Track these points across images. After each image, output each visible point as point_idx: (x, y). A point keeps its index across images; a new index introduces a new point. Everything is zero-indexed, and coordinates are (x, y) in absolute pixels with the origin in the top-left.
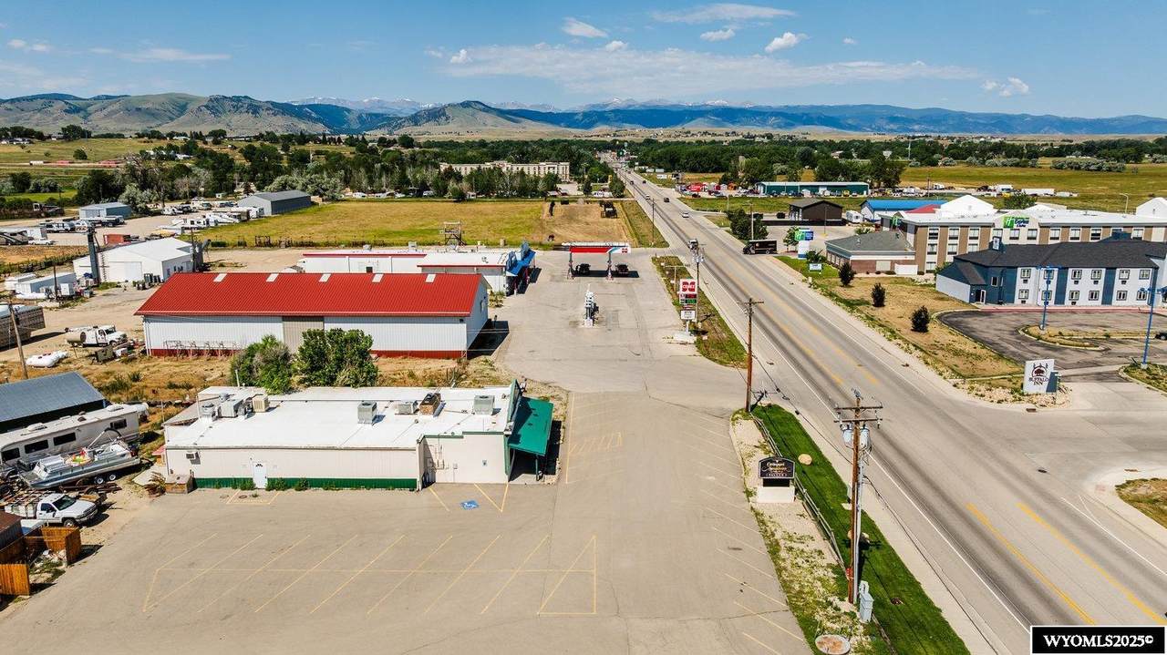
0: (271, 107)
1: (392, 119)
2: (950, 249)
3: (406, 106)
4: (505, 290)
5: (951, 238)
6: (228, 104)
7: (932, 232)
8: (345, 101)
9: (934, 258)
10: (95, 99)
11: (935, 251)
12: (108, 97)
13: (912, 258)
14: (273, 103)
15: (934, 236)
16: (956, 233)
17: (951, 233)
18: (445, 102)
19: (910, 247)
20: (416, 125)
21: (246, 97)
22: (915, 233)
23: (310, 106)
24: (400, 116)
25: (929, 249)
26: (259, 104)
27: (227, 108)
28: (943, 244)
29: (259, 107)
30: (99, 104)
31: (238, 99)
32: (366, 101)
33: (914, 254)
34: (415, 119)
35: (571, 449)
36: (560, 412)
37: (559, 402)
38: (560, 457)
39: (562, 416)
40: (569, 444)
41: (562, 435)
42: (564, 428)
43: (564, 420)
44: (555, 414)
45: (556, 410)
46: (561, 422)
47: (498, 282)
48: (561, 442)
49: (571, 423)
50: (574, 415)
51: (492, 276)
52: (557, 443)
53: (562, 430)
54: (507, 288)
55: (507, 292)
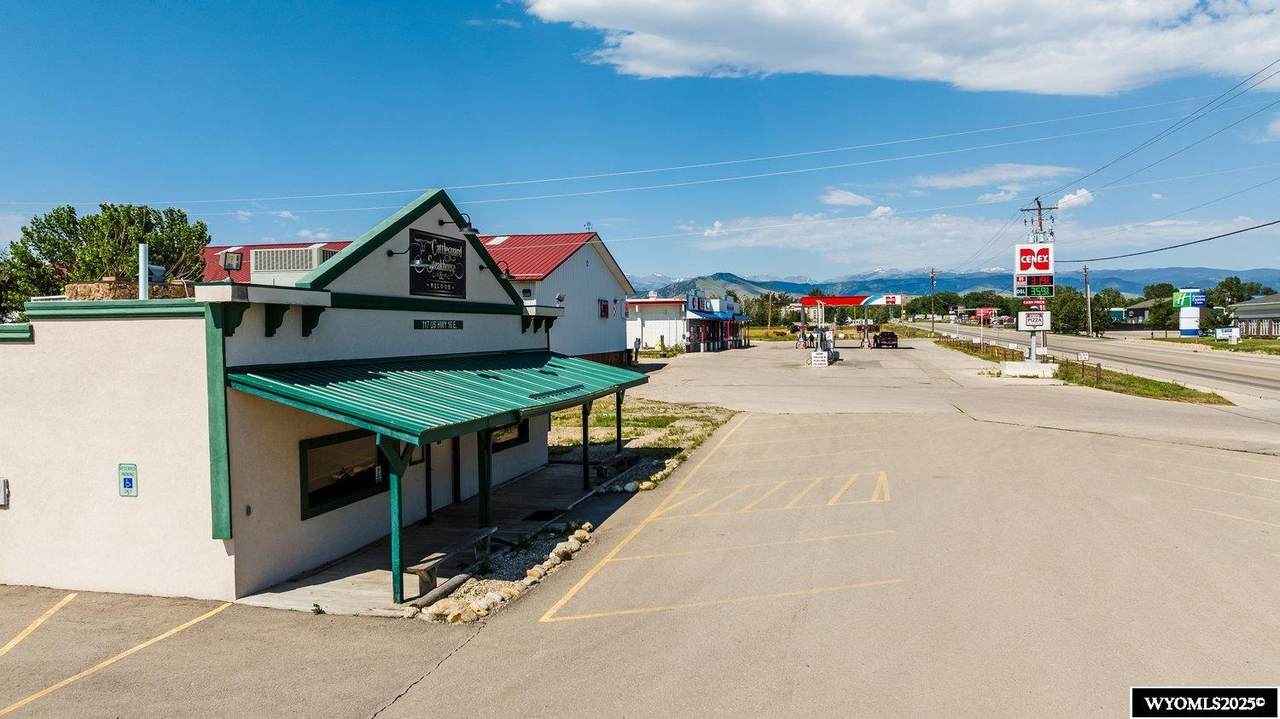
4: (684, 343)
34: (665, 292)
35: (669, 505)
36: (689, 435)
37: (701, 423)
38: (606, 524)
39: (693, 439)
40: (676, 491)
41: (665, 471)
42: (684, 459)
43: (693, 448)
44: (674, 437)
45: (683, 431)
46: (680, 450)
47: (675, 331)
48: (646, 484)
49: (712, 452)
50: (730, 438)
51: (666, 321)
52: (629, 487)
53: (671, 463)
54: (689, 339)
55: (688, 347)
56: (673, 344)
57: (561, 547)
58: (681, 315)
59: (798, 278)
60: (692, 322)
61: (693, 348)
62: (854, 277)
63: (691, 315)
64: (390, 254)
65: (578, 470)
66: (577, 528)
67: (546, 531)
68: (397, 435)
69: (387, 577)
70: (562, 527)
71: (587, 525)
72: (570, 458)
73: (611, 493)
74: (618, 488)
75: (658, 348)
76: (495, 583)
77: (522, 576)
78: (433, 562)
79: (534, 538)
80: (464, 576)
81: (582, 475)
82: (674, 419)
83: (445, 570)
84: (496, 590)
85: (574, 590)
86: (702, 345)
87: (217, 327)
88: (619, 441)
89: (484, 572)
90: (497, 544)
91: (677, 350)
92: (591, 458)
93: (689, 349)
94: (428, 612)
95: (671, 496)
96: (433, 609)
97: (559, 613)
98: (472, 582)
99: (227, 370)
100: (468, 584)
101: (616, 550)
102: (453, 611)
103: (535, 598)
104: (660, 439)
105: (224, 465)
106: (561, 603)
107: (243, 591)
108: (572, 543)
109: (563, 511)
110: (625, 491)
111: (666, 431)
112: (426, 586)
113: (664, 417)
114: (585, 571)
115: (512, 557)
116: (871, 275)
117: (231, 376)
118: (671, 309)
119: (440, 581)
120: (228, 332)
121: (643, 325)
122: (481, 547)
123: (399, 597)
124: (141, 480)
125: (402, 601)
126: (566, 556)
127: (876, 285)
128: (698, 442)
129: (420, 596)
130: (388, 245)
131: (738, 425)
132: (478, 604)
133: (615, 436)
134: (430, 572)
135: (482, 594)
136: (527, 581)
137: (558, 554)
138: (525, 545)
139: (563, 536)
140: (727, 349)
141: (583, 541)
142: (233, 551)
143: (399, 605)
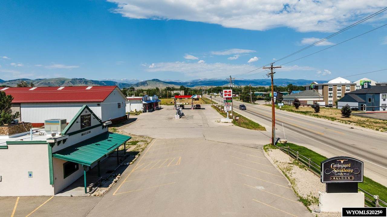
0: (91, 81)
1: (130, 85)
2: (338, 95)
3: (135, 81)
4: (142, 110)
5: (338, 90)
6: (77, 81)
7: (330, 88)
8: (115, 80)
9: (331, 99)
10: (36, 80)
11: (332, 96)
12: (40, 79)
13: (322, 99)
14: (92, 81)
15: (331, 90)
16: (340, 88)
17: (338, 88)
18: (147, 80)
19: (321, 95)
20: (137, 86)
21: (84, 79)
22: (322, 89)
23: (104, 81)
24: (132, 84)
25: (329, 95)
26: (88, 81)
27: (77, 82)
28: (335, 93)
29: (87, 82)
30: (37, 81)
31: (81, 79)
32: (122, 80)
33: (323, 98)
34: (137, 85)
35: (136, 168)
36: (141, 147)
37: (144, 143)
38: (123, 173)
39: (142, 149)
40: (137, 164)
41: (135, 159)
42: (139, 155)
43: (142, 151)
44: (138, 148)
45: (140, 146)
46: (139, 152)
47: (139, 107)
48: (131, 163)
49: (146, 152)
50: (151, 148)
51: (137, 104)
52: (128, 164)
53: (137, 156)
54: (143, 109)
55: (143, 111)
56: (139, 110)
57: (115, 180)
58: (141, 102)
59: (178, 81)
60: (144, 104)
61: (145, 111)
62: (194, 80)
63: (144, 102)
64: (77, 122)
65: (116, 158)
66: (117, 175)
67: (111, 176)
68: (86, 165)
69: (84, 188)
70: (114, 175)
71: (119, 174)
72: (114, 155)
73: (124, 165)
74: (125, 164)
75: (135, 112)
76: (103, 188)
77: (108, 186)
78: (92, 186)
79: (109, 178)
80: (97, 187)
81: (117, 160)
82: (138, 142)
83: (94, 186)
84: (103, 190)
85: (118, 189)
86: (147, 110)
87: (50, 146)
88: (125, 150)
89: (101, 186)
90: (102, 180)
91: (140, 112)
92: (119, 155)
93: (144, 112)
94: (92, 195)
95: (136, 165)
96: (93, 194)
97: (116, 193)
98: (99, 188)
99: (53, 154)
100: (98, 189)
101: (125, 179)
102: (97, 194)
103: (111, 191)
104: (134, 149)
105: (52, 171)
106: (116, 191)
107: (56, 193)
108: (117, 179)
109: (114, 171)
110: (127, 165)
111: (135, 146)
112: (91, 190)
113: (135, 141)
114: (120, 185)
115: (105, 183)
116: (199, 80)
117: (53, 155)
118: (139, 101)
119: (93, 188)
120: (52, 147)
121: (130, 105)
122: (99, 181)
123: (86, 192)
124: (33, 174)
125: (87, 193)
126: (116, 182)
127: (200, 83)
128: (143, 150)
129: (90, 192)
130: (77, 121)
131: (153, 144)
132: (102, 193)
133: (124, 148)
134: (92, 187)
135: (101, 191)
136: (109, 187)
137: (114, 182)
138: (107, 180)
139: (115, 177)
140: (154, 111)
141: (119, 178)
142: (53, 186)
143: (86, 194)
